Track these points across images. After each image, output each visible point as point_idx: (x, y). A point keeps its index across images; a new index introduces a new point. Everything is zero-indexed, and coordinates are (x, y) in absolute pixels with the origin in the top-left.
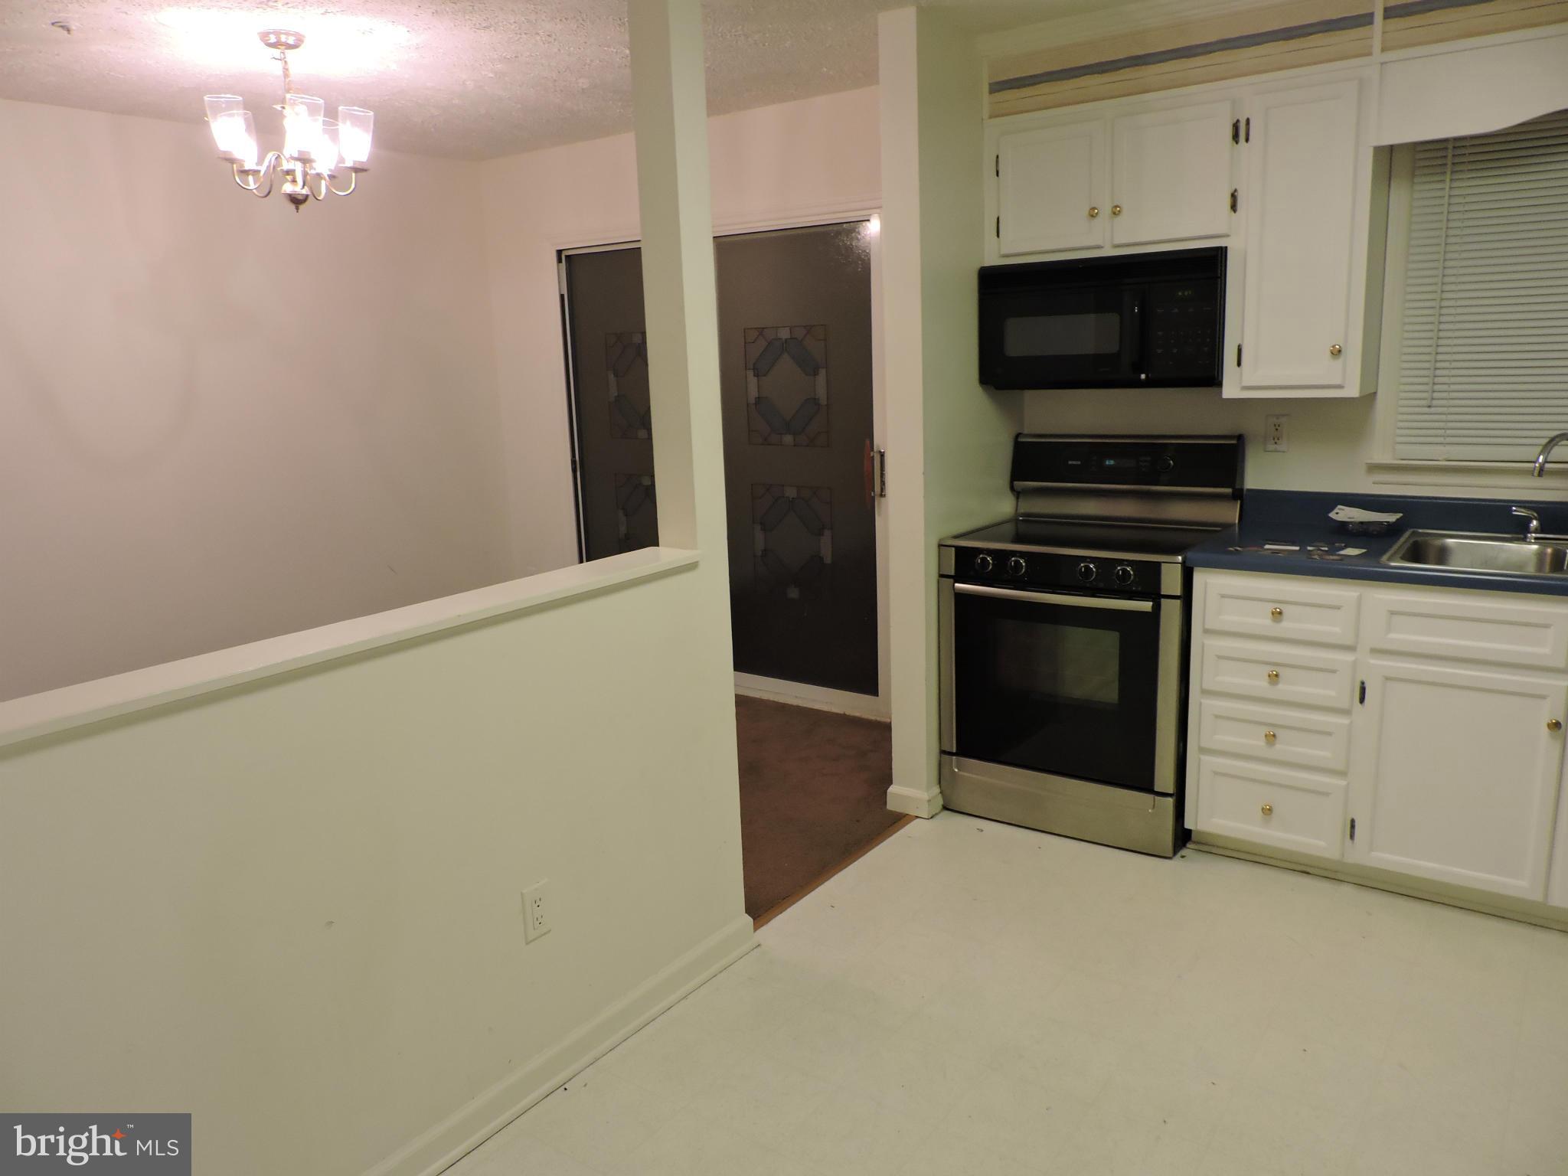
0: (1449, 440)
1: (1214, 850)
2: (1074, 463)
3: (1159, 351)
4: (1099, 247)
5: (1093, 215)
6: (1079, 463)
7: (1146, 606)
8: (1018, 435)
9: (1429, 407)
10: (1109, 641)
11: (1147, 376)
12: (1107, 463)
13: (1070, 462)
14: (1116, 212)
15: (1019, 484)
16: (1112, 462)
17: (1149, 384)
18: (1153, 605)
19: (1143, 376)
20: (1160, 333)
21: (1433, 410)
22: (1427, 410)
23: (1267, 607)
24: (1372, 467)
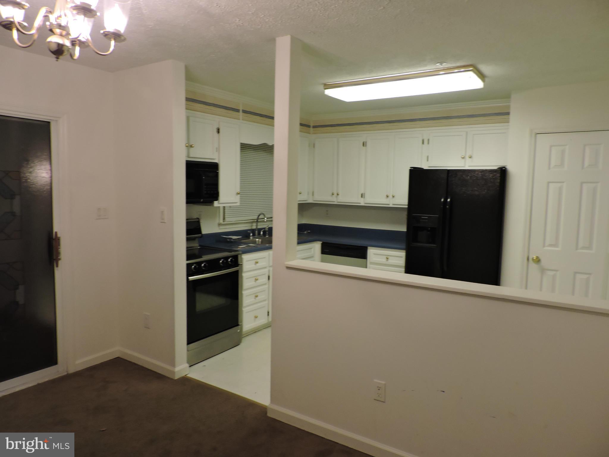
3: (205, 192)
7: (238, 268)
14: (192, 146)
19: (202, 200)
23: (255, 261)
24: (220, 225)
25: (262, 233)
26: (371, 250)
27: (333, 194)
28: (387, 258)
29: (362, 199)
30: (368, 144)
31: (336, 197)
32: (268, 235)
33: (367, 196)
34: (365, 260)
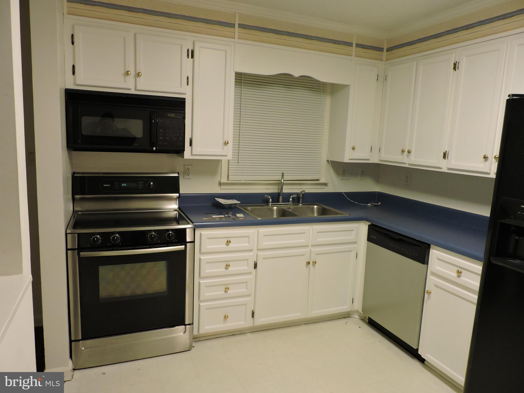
0: (244, 174)
1: (201, 339)
2: (107, 185)
3: (161, 138)
4: (130, 89)
5: (127, 73)
6: (109, 185)
7: (182, 247)
8: (74, 173)
9: (238, 163)
10: (162, 266)
11: (156, 148)
12: (123, 185)
13: (104, 185)
14: (138, 75)
15: (77, 197)
16: (125, 185)
17: (156, 152)
18: (185, 247)
19: (154, 148)
20: (161, 131)
21: (239, 164)
22: (237, 164)
23: (227, 239)
24: (220, 184)
25: (291, 199)
26: (434, 251)
27: (403, 152)
28: (459, 272)
29: (445, 161)
30: (462, 66)
31: (408, 156)
32: (301, 203)
33: (451, 156)
34: (426, 266)
